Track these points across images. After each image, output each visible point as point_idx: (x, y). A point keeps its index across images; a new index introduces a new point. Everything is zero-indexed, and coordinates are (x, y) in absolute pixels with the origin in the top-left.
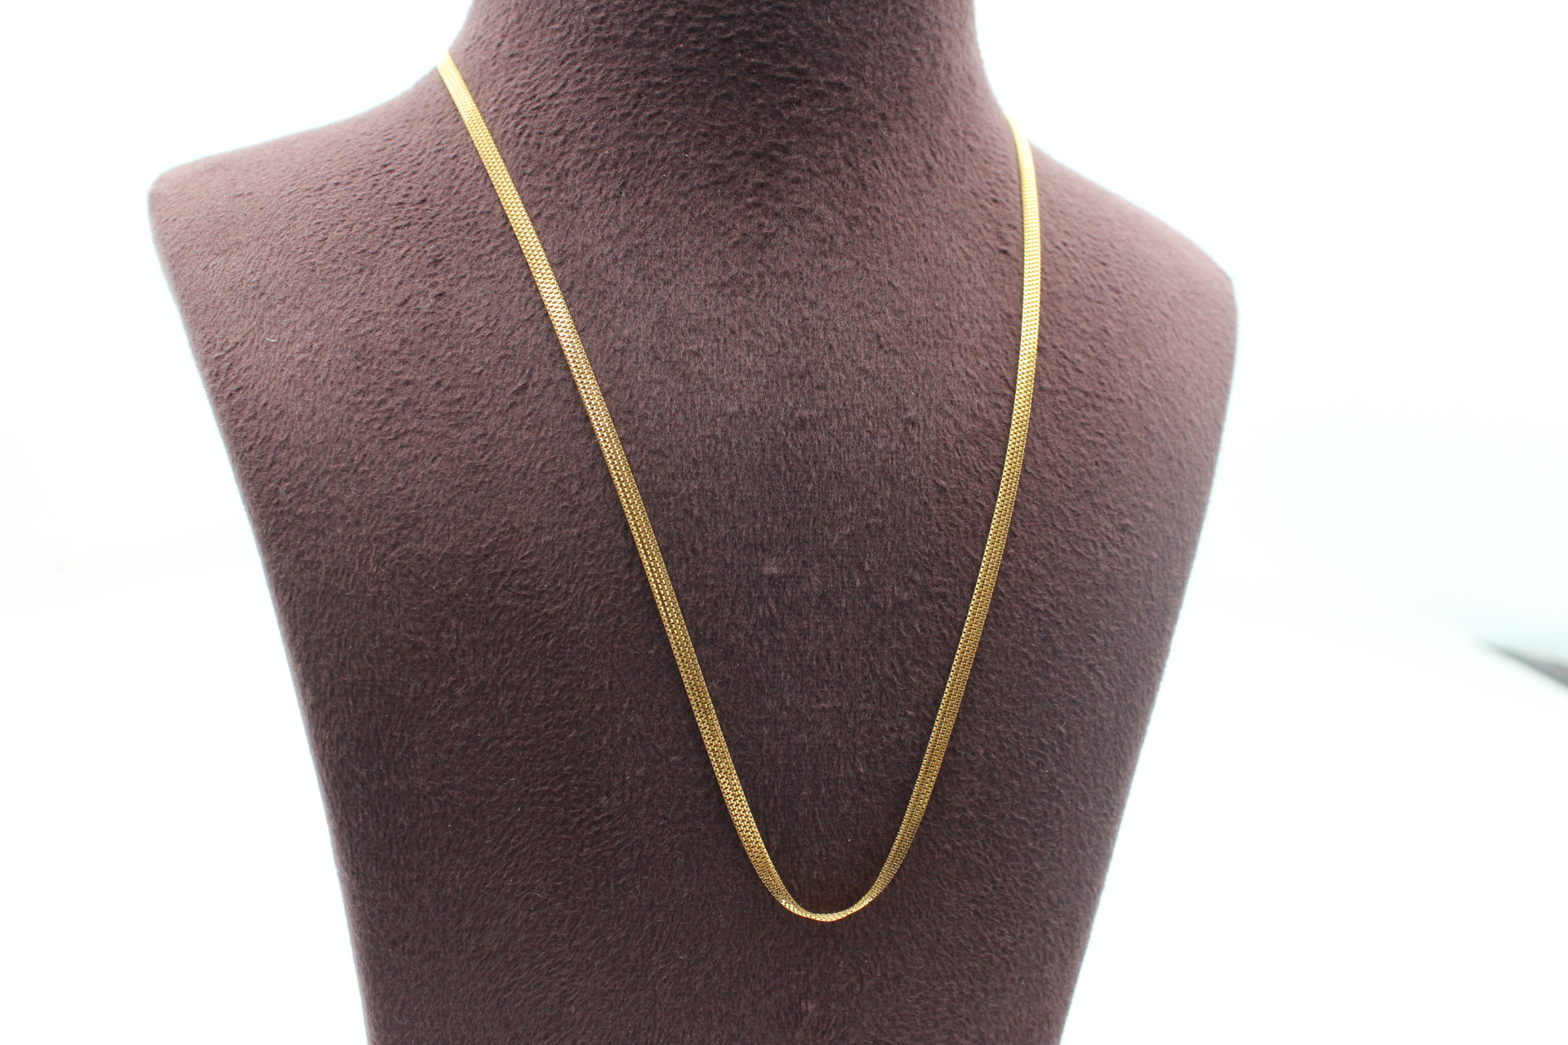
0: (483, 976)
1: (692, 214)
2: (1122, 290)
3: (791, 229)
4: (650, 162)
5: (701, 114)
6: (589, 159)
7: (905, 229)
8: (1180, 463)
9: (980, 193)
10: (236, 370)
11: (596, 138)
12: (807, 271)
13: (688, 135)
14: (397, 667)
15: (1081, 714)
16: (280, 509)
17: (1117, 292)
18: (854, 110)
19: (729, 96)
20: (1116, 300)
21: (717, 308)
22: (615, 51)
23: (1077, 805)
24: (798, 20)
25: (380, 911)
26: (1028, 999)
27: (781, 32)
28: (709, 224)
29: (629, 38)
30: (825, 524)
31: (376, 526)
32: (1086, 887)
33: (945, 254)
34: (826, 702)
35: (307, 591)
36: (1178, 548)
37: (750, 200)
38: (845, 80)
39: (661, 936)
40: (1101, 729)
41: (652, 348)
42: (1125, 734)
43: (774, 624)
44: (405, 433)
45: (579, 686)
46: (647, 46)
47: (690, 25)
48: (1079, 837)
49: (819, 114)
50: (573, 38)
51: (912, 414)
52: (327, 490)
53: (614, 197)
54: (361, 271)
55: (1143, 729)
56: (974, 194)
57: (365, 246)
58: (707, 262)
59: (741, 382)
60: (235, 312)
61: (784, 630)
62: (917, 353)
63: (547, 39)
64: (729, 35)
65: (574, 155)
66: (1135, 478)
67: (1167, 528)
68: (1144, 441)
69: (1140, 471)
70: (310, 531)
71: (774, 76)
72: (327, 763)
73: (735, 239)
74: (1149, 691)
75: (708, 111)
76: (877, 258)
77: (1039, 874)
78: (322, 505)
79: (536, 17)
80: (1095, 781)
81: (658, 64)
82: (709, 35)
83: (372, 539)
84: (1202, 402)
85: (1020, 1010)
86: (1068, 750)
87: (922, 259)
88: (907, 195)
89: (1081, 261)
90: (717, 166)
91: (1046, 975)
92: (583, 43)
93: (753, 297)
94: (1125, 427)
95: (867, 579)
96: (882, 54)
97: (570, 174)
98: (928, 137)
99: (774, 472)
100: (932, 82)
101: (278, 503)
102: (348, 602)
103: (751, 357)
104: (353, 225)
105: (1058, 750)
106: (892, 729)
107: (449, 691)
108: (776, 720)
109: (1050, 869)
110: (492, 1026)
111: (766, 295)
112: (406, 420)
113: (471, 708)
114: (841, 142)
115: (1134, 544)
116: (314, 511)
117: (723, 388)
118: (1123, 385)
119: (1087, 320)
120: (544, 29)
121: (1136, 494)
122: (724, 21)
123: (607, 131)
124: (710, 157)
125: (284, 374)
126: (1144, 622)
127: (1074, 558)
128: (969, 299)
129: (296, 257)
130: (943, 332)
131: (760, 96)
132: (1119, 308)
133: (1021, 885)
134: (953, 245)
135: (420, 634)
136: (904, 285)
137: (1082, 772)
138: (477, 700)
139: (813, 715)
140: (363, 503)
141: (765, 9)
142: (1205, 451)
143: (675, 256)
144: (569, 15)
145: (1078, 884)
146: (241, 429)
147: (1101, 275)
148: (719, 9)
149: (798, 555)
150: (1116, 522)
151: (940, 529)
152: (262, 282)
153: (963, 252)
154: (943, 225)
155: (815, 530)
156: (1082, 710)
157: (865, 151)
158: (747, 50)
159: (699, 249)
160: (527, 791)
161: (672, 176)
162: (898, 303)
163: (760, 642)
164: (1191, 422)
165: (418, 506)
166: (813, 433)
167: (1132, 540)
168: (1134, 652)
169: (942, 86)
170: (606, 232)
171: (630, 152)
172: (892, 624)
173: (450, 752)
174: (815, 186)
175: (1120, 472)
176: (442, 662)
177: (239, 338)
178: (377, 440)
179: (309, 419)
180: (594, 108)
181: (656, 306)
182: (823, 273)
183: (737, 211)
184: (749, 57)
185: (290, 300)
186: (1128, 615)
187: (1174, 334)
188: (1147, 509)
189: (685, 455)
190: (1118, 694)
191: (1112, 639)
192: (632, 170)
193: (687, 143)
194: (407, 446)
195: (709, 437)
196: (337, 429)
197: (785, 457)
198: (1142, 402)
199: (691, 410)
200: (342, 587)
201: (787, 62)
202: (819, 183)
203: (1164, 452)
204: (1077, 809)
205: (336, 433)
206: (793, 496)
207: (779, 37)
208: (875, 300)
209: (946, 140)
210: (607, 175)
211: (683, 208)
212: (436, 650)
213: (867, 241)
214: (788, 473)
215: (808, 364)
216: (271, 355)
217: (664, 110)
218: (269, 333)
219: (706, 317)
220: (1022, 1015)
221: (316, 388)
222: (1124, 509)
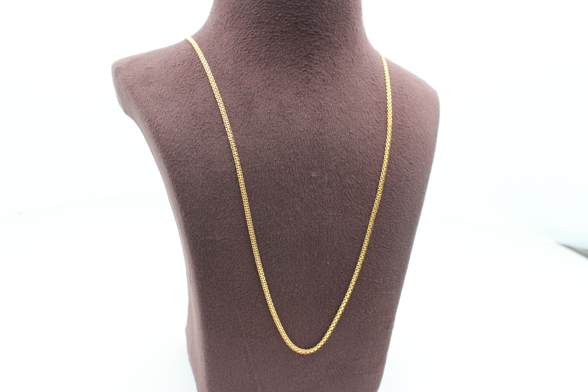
0: (233, 295)
1: (287, 73)
2: (408, 95)
3: (316, 77)
4: (274, 58)
5: (289, 44)
6: (256, 58)
7: (347, 78)
8: (426, 145)
9: (367, 67)
10: (157, 119)
11: (258, 51)
12: (320, 90)
13: (285, 51)
14: (209, 204)
15: (401, 216)
16: (173, 159)
17: (406, 96)
18: (332, 43)
19: (297, 39)
20: (406, 98)
21: (296, 101)
22: (263, 26)
23: (400, 243)
24: (316, 17)
25: (204, 276)
26: (387, 300)
27: (311, 21)
28: (292, 76)
29: (268, 22)
30: (328, 162)
31: (202, 164)
32: (403, 268)
33: (358, 85)
34: (330, 213)
35: (182, 183)
36: (426, 169)
37: (303, 69)
38: (329, 34)
39: (284, 282)
40: (407, 221)
41: (278, 112)
42: (413, 222)
43: (315, 191)
44: (208, 137)
45: (261, 209)
46: (273, 24)
47: (286, 18)
48: (401, 252)
49: (323, 44)
50: (250, 22)
51: (352, 131)
52: (187, 153)
53: (264, 68)
54: (191, 90)
55: (418, 221)
56: (365, 67)
57: (191, 83)
58: (292, 87)
59: (304, 122)
60: (154, 102)
61: (318, 192)
62: (352, 113)
63: (242, 22)
64: (297, 21)
65: (252, 56)
66: (414, 149)
67: (423, 163)
68: (415, 138)
69: (415, 147)
70: (182, 165)
71: (309, 33)
72: (188, 232)
73: (300, 81)
74: (419, 210)
75: (291, 44)
76: (340, 86)
77: (390, 263)
78: (185, 158)
79: (238, 15)
80: (405, 236)
81: (276, 30)
82: (291, 21)
83: (201, 167)
84: (431, 128)
85: (385, 303)
86: (397, 227)
87: (352, 86)
88: (347, 68)
89: (396, 87)
90: (294, 59)
91: (392, 293)
93: (306, 97)
94: (411, 135)
95: (341, 178)
96: (339, 27)
97: (251, 62)
98: (352, 51)
99: (314, 147)
100: (353, 35)
101: (172, 157)
102: (194, 186)
103: (306, 115)
104: (186, 77)
105: (395, 227)
106: (348, 221)
107: (224, 210)
108: (316, 218)
109: (393, 261)
110: (236, 310)
111: (309, 97)
112: (208, 133)
113: (230, 216)
114: (328, 52)
116: (183, 160)
117: (298, 123)
118: (409, 123)
119: (398, 104)
120: (241, 19)
121: (414, 154)
122: (295, 17)
123: (261, 49)
124: (292, 57)
125: (171, 120)
126: (418, 190)
127: (398, 172)
128: (366, 98)
129: (170, 86)
130: (359, 108)
131: (306, 39)
132: (407, 100)
133: (385, 266)
134: (360, 82)
135: (215, 194)
136: (348, 94)
137: (402, 233)
138: (232, 213)
139: (326, 217)
140: (197, 157)
141: (307, 14)
142: (433, 142)
143: (283, 85)
144: (249, 15)
145: (401, 266)
146: (160, 137)
147: (401, 91)
148: (294, 14)
149: (321, 171)
150: (409, 162)
151: (360, 164)
152: (161, 94)
153: (363, 84)
154: (357, 77)
155: (325, 164)
156: (401, 215)
158: (302, 26)
159: (289, 84)
160: (246, 240)
161: (281, 63)
162: (346, 99)
163: (311, 196)
164: (428, 133)
165: (214, 158)
166: (324, 136)
167: (413, 167)
168: (415, 199)
169: (355, 36)
170: (263, 78)
171: (268, 56)
172: (348, 191)
173: (224, 229)
175: (409, 147)
176: (222, 202)
177: (156, 110)
178: (201, 139)
179: (180, 133)
180: (257, 42)
181: (278, 100)
182: (325, 91)
183: (300, 72)
184: (302, 28)
185: (171, 99)
186: (413, 188)
187: (423, 108)
188: (417, 158)
189: (289, 143)
190: (411, 211)
191: (409, 195)
192: (269, 61)
193: (285, 53)
194: (209, 141)
195: (295, 137)
196: (188, 136)
197: (317, 143)
198: (415, 127)
199: (290, 130)
200: (192, 181)
201: (313, 29)
202: (323, 64)
203: (421, 142)
204: (400, 244)
206: (319, 154)
207: (311, 22)
208: (340, 98)
209: (357, 52)
210: (262, 62)
211: (285, 72)
212: (220, 199)
213: (337, 81)
214: (318, 148)
215: (322, 116)
216: (167, 115)
217: (278, 43)
218: (166, 109)
219: (293, 103)
220: (386, 305)
221: (181, 124)
222: (411, 158)
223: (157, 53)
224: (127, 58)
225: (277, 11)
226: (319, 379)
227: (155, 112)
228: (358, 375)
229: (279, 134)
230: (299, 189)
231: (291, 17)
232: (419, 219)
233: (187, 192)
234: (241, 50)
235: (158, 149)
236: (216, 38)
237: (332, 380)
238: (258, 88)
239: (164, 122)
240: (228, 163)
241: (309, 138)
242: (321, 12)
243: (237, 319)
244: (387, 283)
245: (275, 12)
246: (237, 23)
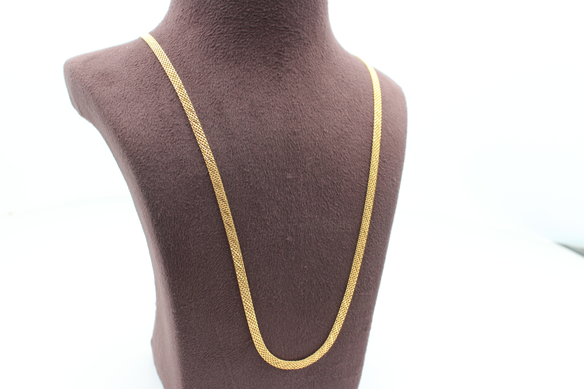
0: (210, 305)
1: (257, 71)
3: (286, 76)
4: (243, 56)
6: (224, 55)
7: (318, 75)
8: (397, 142)
10: (121, 122)
11: (226, 48)
12: (292, 88)
13: (255, 47)
14: (182, 211)
15: (376, 216)
16: (141, 165)
18: (302, 39)
19: (266, 35)
21: (267, 100)
22: (231, 22)
24: (285, 12)
25: (178, 287)
26: (365, 302)
28: (263, 74)
29: (235, 17)
30: (303, 163)
31: (172, 168)
32: (379, 267)
33: (329, 82)
34: (306, 216)
35: (152, 189)
36: (399, 167)
37: (274, 67)
38: (299, 30)
39: (262, 289)
40: (382, 220)
41: (250, 112)
42: (388, 221)
43: (290, 193)
44: (178, 140)
45: (236, 214)
46: (241, 20)
47: (254, 14)
48: (378, 252)
49: (292, 41)
50: (216, 17)
51: (325, 130)
52: (156, 158)
53: (233, 66)
54: (156, 90)
55: (392, 219)
56: (335, 64)
57: (156, 82)
58: (263, 86)
59: (277, 122)
60: (117, 104)
61: (294, 195)
62: (325, 112)
63: (207, 17)
64: (266, 17)
65: (219, 54)
67: (396, 161)
70: (152, 171)
71: (279, 30)
73: (271, 79)
74: (394, 208)
75: (260, 40)
76: (311, 84)
77: (367, 264)
78: (155, 163)
79: (202, 10)
80: (381, 235)
81: (245, 26)
84: (401, 124)
87: (323, 84)
88: (317, 65)
90: (264, 57)
91: (370, 294)
92: (220, 19)
93: (278, 96)
95: (316, 179)
96: (308, 22)
97: (219, 60)
98: (321, 47)
99: (288, 148)
100: (321, 30)
101: (141, 163)
103: (279, 114)
104: (150, 76)
107: (198, 218)
108: (292, 222)
109: (370, 262)
110: (213, 321)
111: (281, 95)
112: (178, 136)
113: (205, 223)
114: (299, 49)
115: (387, 166)
116: (152, 165)
117: (271, 124)
120: (206, 14)
122: (264, 13)
123: (229, 46)
124: (261, 54)
125: (137, 123)
126: (392, 189)
128: (337, 95)
129: (134, 86)
130: (331, 106)
131: (276, 36)
134: (331, 79)
135: (188, 201)
136: (319, 92)
138: (206, 220)
139: (303, 220)
140: (168, 162)
141: (276, 9)
143: (254, 84)
144: (215, 10)
145: (378, 266)
146: (126, 141)
148: (263, 9)
149: (296, 173)
151: (335, 164)
152: (124, 95)
153: (334, 82)
154: (328, 74)
155: (300, 165)
157: (305, 52)
158: (271, 22)
159: (260, 82)
161: (251, 60)
162: (318, 97)
163: (287, 198)
164: (399, 130)
165: (185, 162)
166: (298, 136)
168: (390, 197)
169: (324, 31)
170: (232, 77)
171: (237, 53)
172: (323, 192)
173: (199, 237)
174: (292, 63)
176: (195, 209)
177: (121, 112)
178: (170, 142)
179: (147, 137)
180: (225, 39)
181: (249, 99)
182: (296, 89)
183: (271, 70)
184: (272, 24)
185: (135, 100)
189: (262, 144)
190: (386, 210)
192: (238, 58)
193: (254, 50)
194: (179, 144)
195: (269, 138)
197: (291, 143)
198: (386, 125)
199: (263, 130)
201: (283, 25)
205: (157, 140)
206: (294, 155)
207: (280, 17)
208: (312, 96)
209: (326, 48)
210: (231, 60)
211: (255, 70)
212: (193, 205)
213: (308, 79)
214: (292, 148)
215: (295, 116)
216: (132, 117)
217: (247, 40)
218: (130, 110)
219: (264, 102)
220: (363, 307)
221: (148, 127)
222: (384, 156)
223: (115, 51)
224: (82, 56)
225: (245, 7)
226: (299, 386)
227: (119, 114)
228: (337, 380)
229: (252, 135)
230: (275, 192)
231: (260, 13)
232: (393, 217)
233: (158, 200)
234: (208, 47)
235: (125, 154)
236: (179, 34)
237: (312, 386)
238: (228, 87)
239: (129, 125)
240: (201, 167)
241: (283, 138)
242: (290, 7)
243: (214, 330)
244: (365, 284)
245: (243, 6)
246: (203, 18)
